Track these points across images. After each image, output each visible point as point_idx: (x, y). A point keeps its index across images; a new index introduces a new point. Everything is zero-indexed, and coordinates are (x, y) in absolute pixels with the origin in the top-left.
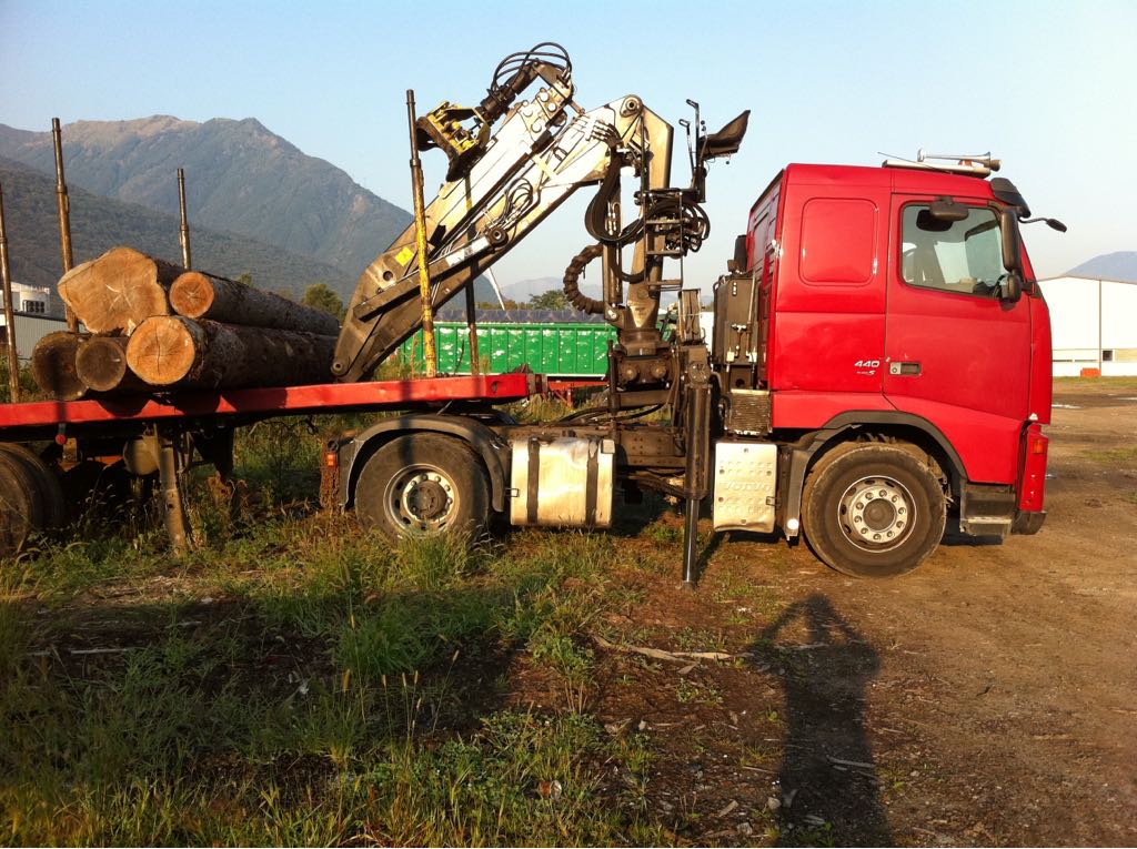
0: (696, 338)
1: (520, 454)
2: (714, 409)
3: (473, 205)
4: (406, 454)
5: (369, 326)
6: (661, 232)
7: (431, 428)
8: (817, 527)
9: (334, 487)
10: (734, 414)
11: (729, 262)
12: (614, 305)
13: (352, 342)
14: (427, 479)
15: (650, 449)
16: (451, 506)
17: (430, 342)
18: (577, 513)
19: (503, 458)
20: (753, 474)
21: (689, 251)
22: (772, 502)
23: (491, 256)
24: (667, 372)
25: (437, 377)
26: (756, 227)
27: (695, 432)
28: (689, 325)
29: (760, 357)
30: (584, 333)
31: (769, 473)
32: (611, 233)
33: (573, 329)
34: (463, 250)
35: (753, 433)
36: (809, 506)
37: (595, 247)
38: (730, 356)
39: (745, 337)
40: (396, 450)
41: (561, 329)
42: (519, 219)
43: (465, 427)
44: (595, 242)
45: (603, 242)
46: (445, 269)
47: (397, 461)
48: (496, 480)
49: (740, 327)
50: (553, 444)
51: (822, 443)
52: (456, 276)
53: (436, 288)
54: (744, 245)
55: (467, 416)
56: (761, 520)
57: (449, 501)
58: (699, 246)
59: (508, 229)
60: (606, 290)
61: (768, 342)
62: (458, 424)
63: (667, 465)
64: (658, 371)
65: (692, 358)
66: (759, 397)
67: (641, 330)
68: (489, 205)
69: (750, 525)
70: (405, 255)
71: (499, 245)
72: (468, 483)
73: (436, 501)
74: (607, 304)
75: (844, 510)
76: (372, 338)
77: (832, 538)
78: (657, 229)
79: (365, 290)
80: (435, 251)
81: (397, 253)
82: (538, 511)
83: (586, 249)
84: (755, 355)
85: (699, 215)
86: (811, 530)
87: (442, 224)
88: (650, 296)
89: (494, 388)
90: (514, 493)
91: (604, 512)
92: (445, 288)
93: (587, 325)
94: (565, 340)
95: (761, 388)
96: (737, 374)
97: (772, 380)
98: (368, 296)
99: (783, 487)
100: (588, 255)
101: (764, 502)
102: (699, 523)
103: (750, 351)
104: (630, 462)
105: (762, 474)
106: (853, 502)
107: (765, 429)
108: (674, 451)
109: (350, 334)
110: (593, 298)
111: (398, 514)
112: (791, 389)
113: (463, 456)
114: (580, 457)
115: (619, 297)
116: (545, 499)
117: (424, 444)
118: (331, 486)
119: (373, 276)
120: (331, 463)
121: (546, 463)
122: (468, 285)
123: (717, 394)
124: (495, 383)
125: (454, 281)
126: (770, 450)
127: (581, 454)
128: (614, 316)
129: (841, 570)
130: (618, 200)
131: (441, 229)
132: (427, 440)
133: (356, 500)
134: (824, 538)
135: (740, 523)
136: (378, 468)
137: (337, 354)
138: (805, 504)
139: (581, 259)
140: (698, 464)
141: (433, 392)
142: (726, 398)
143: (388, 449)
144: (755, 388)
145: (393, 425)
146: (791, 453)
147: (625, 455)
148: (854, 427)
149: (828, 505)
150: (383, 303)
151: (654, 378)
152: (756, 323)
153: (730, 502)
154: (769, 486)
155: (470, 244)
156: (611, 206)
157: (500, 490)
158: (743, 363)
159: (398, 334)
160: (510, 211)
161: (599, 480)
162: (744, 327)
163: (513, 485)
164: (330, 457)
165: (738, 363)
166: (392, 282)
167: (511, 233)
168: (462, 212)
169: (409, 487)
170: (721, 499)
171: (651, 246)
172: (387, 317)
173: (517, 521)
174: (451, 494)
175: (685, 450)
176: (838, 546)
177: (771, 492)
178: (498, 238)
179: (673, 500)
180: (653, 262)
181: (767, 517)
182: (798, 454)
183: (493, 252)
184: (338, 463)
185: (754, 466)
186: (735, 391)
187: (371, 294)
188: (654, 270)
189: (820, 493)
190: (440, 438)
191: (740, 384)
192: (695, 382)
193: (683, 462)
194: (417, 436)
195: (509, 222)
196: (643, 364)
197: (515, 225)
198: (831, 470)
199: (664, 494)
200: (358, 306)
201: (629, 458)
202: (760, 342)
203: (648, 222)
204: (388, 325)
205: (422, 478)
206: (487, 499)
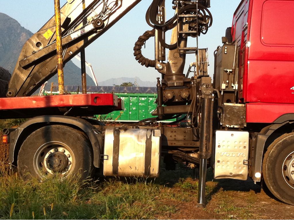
0: (205, 74)
1: (109, 137)
2: (215, 113)
3: (86, 7)
4: (47, 136)
5: (28, 72)
6: (187, 22)
7: (60, 122)
8: (271, 178)
9: (6, 157)
10: (226, 116)
11: (222, 38)
12: (161, 62)
13: (18, 81)
14: (57, 151)
15: (180, 137)
16: (71, 166)
17: (61, 75)
18: (139, 169)
19: (100, 139)
20: (236, 148)
21: (201, 33)
22: (247, 163)
23: (94, 35)
24: (189, 95)
25: (64, 94)
26: (237, 21)
27: (205, 121)
28: (202, 67)
29: (239, 87)
30: (143, 99)
31: (245, 147)
32: (160, 22)
33: (137, 97)
34: (80, 31)
35: (236, 126)
36: (266, 166)
37: (151, 31)
38: (224, 86)
39: (231, 76)
40: (41, 133)
41: (131, 96)
42: (110, 15)
43: (79, 121)
44: (151, 29)
45: (155, 27)
46: (70, 41)
47: (42, 140)
48: (96, 150)
49: (229, 70)
50: (128, 131)
51: (273, 131)
52: (76, 45)
53: (65, 51)
54: (230, 32)
55: (80, 118)
56: (240, 173)
57: (69, 163)
58: (207, 30)
59: (104, 20)
60: (157, 53)
61: (244, 77)
62: (76, 120)
63: (189, 145)
64: (185, 95)
65: (203, 82)
66: (239, 107)
67: (175, 74)
68: (94, 8)
69: (235, 176)
70: (48, 34)
71: (99, 28)
72: (80, 152)
73: (62, 162)
74: (157, 61)
75: (285, 168)
76: (29, 79)
77: (279, 183)
78: (184, 21)
79: (26, 52)
80: (64, 32)
81: (44, 33)
82: (119, 167)
83: (146, 32)
84: (237, 85)
85: (207, 14)
86: (268, 179)
87: (69, 17)
88: (180, 56)
89: (95, 101)
90: (105, 157)
91: (155, 168)
92: (69, 52)
93: (144, 95)
94: (133, 102)
95: (240, 103)
96: (227, 96)
97: (246, 97)
98: (28, 55)
99: (252, 156)
100: (147, 35)
101: (242, 163)
102: (206, 183)
103: (234, 83)
104: (169, 144)
105: (241, 148)
106: (290, 164)
107: (242, 124)
108: (193, 137)
109: (17, 76)
110: (150, 59)
111: (41, 169)
112: (256, 102)
113: (78, 137)
114: (142, 138)
115: (163, 57)
116: (122, 161)
117: (57, 131)
118: (4, 156)
119: (31, 45)
120: (5, 141)
121: (123, 141)
122: (82, 50)
123: (216, 105)
124: (96, 98)
125: (74, 48)
126: (246, 135)
127: (142, 137)
128: (161, 68)
129: (284, 201)
130: (164, 5)
131: (68, 20)
132: (58, 128)
133: (18, 161)
134: (275, 183)
135: (229, 174)
136: (31, 143)
137: (9, 87)
138: (264, 165)
139: (143, 38)
140: (206, 139)
141: (62, 102)
142: (221, 108)
143: (36, 133)
144: (237, 103)
145: (39, 120)
146: (256, 137)
147: (167, 140)
148: (290, 123)
149: (277, 165)
150: (36, 58)
151: (182, 98)
152: (237, 69)
153: (224, 163)
154: (245, 154)
155: (84, 27)
156: (159, 8)
157: (98, 156)
158: (230, 90)
159: (43, 76)
160: (106, 10)
161: (152, 151)
162: (231, 70)
163: (105, 154)
164: (4, 138)
165: (227, 90)
166: (41, 47)
167: (106, 23)
168: (80, 11)
169: (47, 155)
170: (218, 161)
171: (181, 29)
172: (37, 67)
173: (107, 173)
174: (70, 159)
175: (199, 138)
176: (282, 187)
177: (246, 158)
178: (99, 24)
179: (192, 165)
180: (182, 38)
181: (244, 171)
182: (260, 137)
183: (96, 32)
184: (8, 141)
185: (236, 143)
186: (225, 104)
187: (29, 54)
188: (182, 43)
189: (272, 159)
190: (65, 127)
191: (229, 101)
192: (204, 94)
193: (198, 144)
194: (54, 126)
195: (105, 16)
196: (176, 91)
197: (108, 18)
198: (278, 146)
199: (188, 162)
200: (22, 60)
201: (168, 142)
202: (239, 78)
203: (180, 16)
204: (38, 71)
205: (55, 150)
206: (90, 161)
